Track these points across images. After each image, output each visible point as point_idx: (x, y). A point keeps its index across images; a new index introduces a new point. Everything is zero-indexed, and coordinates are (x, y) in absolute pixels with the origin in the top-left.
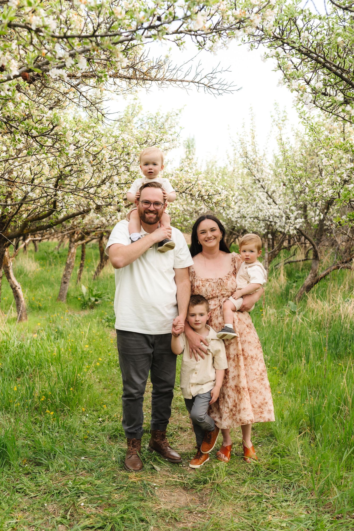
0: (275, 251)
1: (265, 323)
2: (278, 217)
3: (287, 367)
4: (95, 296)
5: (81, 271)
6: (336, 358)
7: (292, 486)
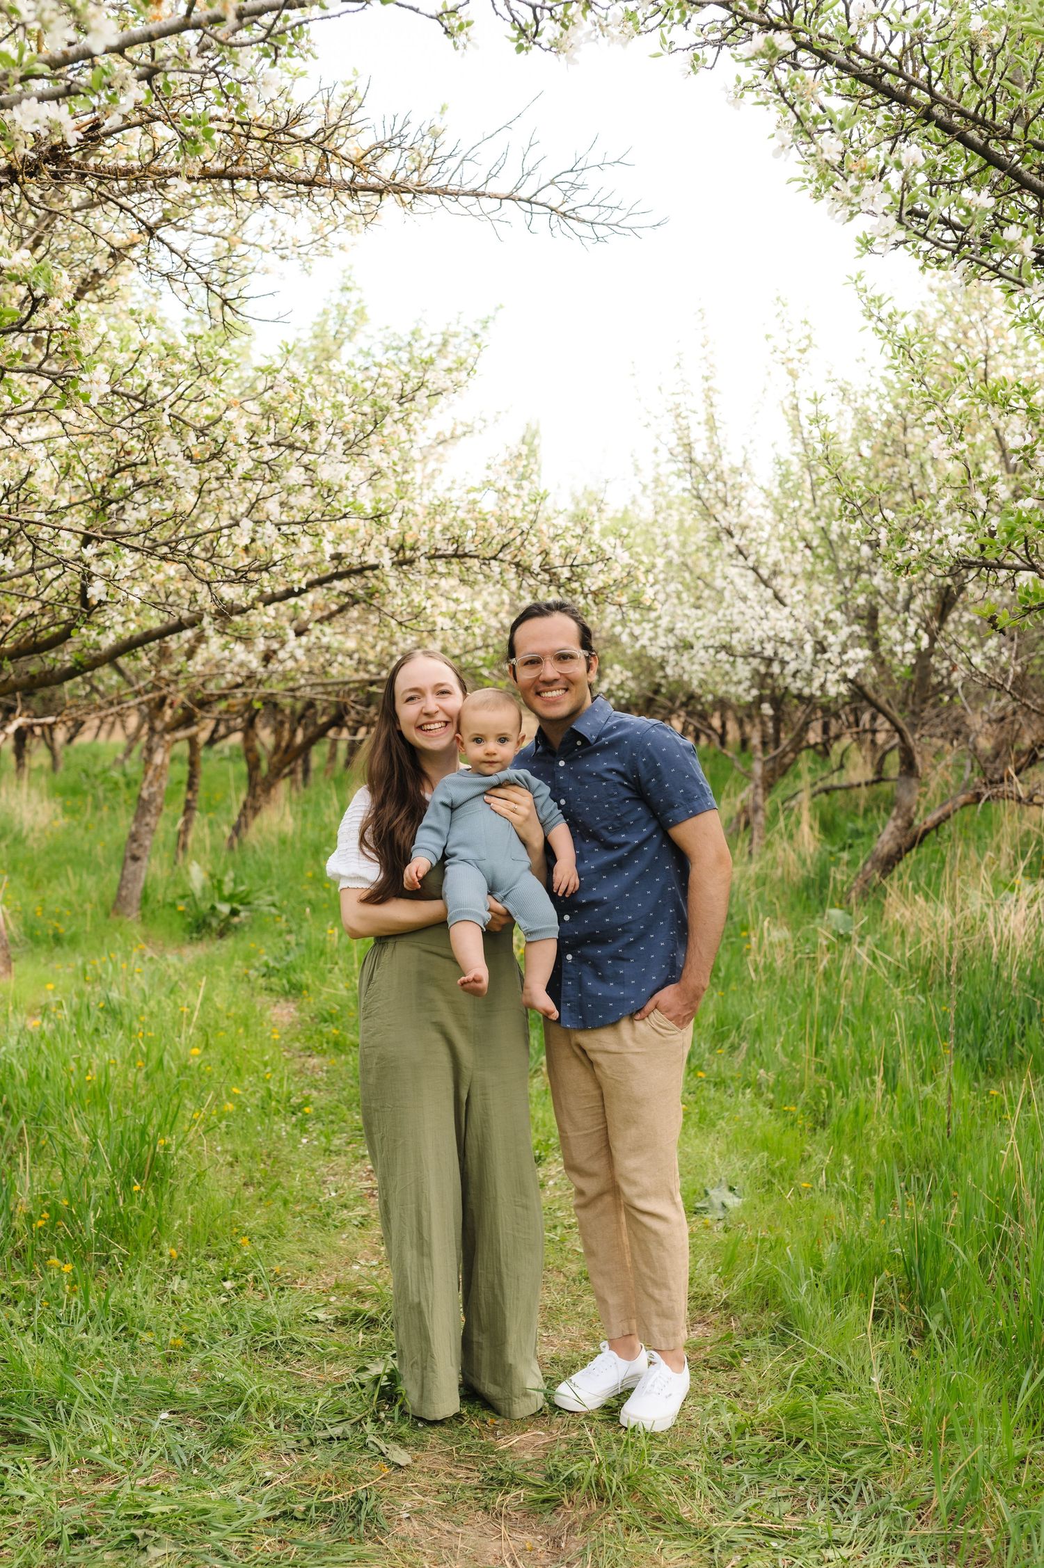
0: (784, 754)
1: (755, 970)
2: (790, 645)
3: (829, 1106)
4: (230, 899)
5: (187, 823)
6: (981, 1074)
7: (855, 1493)
